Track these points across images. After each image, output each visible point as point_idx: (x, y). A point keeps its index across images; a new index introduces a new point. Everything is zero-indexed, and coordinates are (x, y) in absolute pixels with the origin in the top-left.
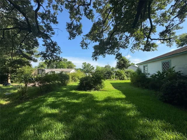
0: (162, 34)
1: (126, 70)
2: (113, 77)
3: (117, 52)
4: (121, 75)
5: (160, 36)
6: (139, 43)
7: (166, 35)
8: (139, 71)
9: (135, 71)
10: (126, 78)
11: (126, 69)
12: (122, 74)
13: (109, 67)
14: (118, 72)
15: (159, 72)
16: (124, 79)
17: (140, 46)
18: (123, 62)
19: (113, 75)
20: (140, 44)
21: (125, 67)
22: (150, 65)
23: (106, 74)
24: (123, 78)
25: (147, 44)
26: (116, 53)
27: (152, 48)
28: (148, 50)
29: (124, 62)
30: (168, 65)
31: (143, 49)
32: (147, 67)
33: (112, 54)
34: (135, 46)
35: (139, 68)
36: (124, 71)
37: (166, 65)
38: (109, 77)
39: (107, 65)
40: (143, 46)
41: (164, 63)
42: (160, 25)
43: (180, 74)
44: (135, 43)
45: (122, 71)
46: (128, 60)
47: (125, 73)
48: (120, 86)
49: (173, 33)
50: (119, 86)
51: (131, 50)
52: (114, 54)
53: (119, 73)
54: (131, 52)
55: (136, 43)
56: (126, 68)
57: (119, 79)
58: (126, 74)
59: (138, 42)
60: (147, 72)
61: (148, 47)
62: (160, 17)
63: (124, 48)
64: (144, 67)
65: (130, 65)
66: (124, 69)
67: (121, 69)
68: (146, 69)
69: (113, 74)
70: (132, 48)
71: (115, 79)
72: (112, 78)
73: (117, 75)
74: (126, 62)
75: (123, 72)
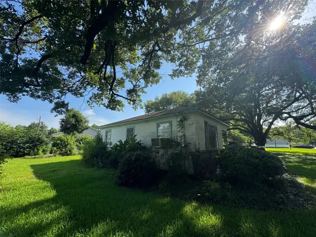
0: (130, 92)
1: (79, 136)
2: (43, 151)
3: (58, 98)
4: (66, 146)
5: (127, 94)
6: (101, 94)
7: (133, 95)
8: (99, 139)
9: (92, 138)
10: (75, 151)
11: (77, 134)
12: (68, 144)
13: (42, 127)
14: (59, 139)
15: (120, 141)
16: (70, 154)
17: (102, 100)
18: (74, 121)
19: (44, 147)
20: (102, 96)
21: (76, 131)
22: (114, 131)
23: (24, 143)
24: (70, 151)
25: (111, 99)
26: (56, 101)
27: (118, 106)
28: (113, 109)
29: (77, 121)
30: (132, 131)
31: (106, 105)
32: (110, 133)
33: (45, 99)
34: (95, 97)
35: (99, 134)
36: (75, 137)
37: (130, 132)
38: (34, 150)
39: (37, 122)
40: (107, 100)
41: (129, 130)
42: (129, 81)
43: (140, 144)
44: (96, 93)
45: (69, 137)
46: (85, 119)
47: (76, 141)
48: (54, 171)
49: (139, 96)
50: (53, 169)
51: (88, 101)
52: (51, 101)
53: (61, 141)
54: (89, 105)
55: (98, 93)
56: (80, 132)
57: (60, 154)
58: (78, 144)
59: (100, 92)
60: (109, 140)
61: (113, 104)
62: (130, 71)
63: (76, 94)
64: (107, 133)
65: (87, 128)
66: (74, 134)
67: (69, 134)
68: (109, 137)
69: (47, 144)
70: (90, 99)
71: (48, 154)
72: (40, 152)
73: (58, 145)
74: (81, 121)
75: (71, 139)
